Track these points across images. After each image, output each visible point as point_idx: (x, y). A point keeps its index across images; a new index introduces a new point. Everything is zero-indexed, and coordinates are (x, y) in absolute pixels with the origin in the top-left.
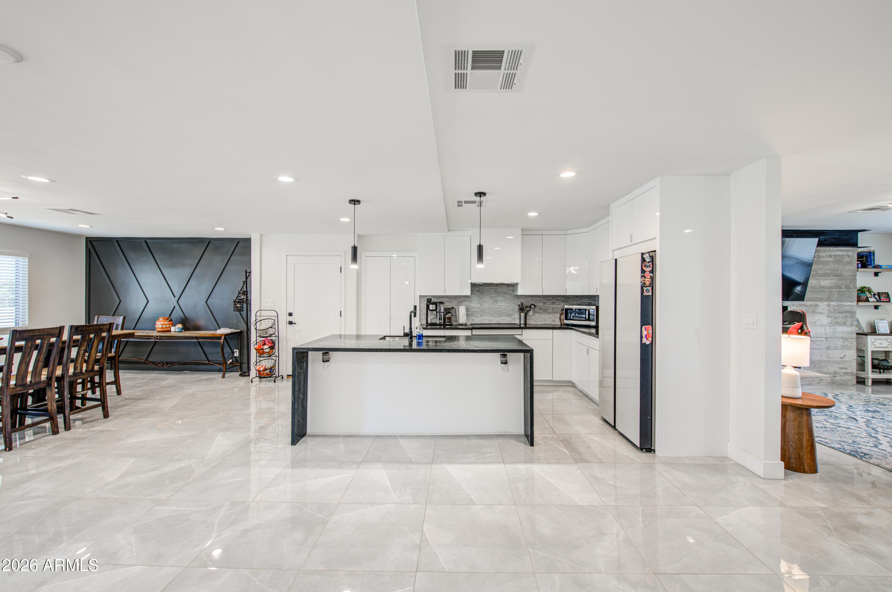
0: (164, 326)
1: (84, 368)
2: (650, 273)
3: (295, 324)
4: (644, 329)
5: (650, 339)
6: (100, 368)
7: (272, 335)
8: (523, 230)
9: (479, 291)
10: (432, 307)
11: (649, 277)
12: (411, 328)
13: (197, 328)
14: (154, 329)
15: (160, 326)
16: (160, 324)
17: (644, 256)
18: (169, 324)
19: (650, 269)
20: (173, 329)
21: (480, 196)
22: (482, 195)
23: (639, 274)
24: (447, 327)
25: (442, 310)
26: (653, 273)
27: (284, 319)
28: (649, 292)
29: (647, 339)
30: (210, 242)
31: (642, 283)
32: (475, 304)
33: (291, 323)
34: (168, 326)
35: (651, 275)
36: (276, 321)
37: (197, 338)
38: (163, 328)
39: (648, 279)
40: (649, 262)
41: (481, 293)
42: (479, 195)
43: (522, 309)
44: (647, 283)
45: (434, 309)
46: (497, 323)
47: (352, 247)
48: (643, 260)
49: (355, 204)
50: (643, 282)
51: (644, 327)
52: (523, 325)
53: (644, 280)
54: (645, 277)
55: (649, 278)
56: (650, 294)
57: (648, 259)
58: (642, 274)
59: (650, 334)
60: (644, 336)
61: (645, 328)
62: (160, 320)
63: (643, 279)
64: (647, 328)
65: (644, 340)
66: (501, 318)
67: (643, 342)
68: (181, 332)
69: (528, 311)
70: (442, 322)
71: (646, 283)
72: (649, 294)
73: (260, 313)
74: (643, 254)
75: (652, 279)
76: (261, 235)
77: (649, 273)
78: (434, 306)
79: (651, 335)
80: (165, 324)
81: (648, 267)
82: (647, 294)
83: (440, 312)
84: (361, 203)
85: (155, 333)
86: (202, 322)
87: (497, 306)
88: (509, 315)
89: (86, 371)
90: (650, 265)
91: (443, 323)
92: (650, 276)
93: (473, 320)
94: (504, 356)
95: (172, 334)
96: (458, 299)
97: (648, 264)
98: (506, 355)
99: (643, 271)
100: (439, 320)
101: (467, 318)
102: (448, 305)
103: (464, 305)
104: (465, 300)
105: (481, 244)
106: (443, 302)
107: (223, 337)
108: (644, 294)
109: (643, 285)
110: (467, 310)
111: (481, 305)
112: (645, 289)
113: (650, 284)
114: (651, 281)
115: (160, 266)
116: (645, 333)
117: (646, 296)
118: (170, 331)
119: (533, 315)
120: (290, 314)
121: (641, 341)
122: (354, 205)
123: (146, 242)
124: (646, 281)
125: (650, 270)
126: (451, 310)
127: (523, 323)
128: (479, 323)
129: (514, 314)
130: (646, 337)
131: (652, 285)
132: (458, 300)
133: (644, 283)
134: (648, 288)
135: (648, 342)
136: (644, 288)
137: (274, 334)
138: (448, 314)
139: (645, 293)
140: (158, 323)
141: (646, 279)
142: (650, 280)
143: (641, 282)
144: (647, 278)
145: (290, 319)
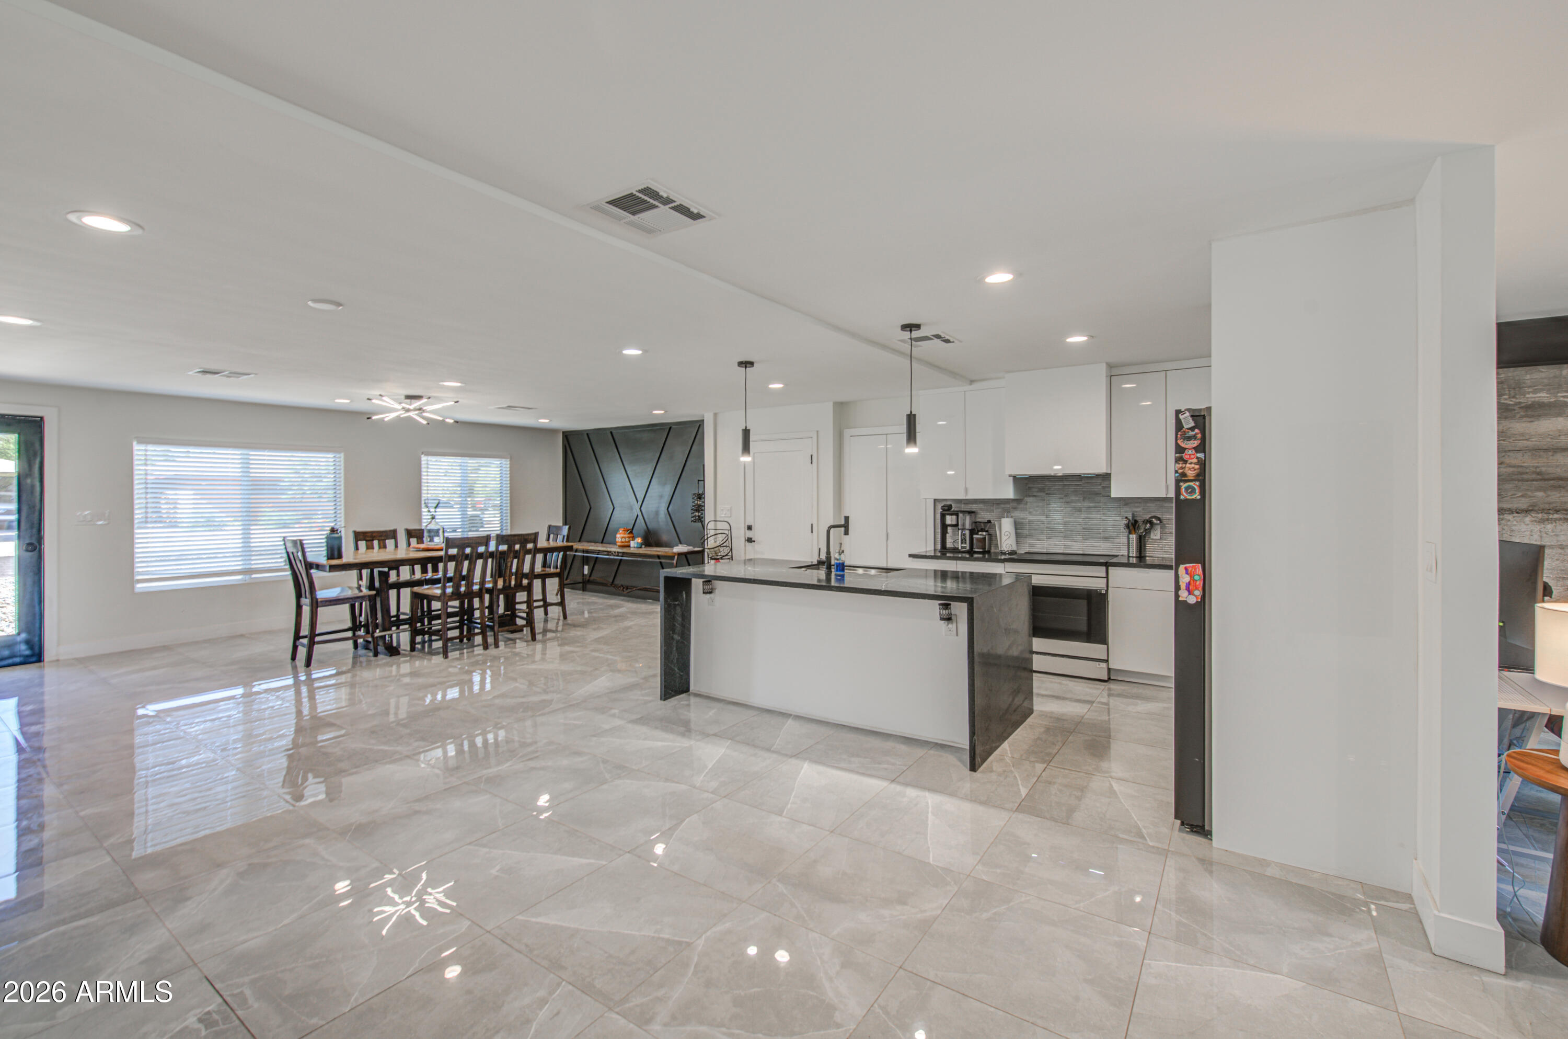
0: (623, 540)
1: (513, 583)
2: (1197, 452)
3: (754, 541)
4: (1184, 571)
5: (1198, 593)
6: (528, 583)
7: (724, 556)
8: (1110, 366)
9: (1042, 490)
10: (950, 520)
11: (1195, 460)
12: (828, 553)
13: (659, 544)
14: (615, 543)
15: (620, 540)
16: (620, 537)
17: (1181, 417)
18: (629, 538)
19: (1195, 443)
20: (633, 544)
21: (911, 331)
22: (913, 329)
23: (1172, 455)
24: (976, 556)
25: (968, 526)
26: (1204, 452)
27: (739, 534)
28: (1193, 491)
29: (1190, 593)
30: (670, 428)
31: (1177, 475)
32: (1032, 514)
33: (750, 540)
34: (627, 539)
35: (1201, 455)
36: (729, 535)
37: (659, 557)
38: (623, 542)
39: (1193, 465)
40: (1192, 429)
41: (1047, 494)
42: (909, 329)
43: (1132, 526)
44: (1191, 474)
45: (954, 523)
46: (1081, 552)
47: (743, 430)
48: (1179, 425)
49: (746, 367)
50: (1180, 471)
51: (1182, 568)
52: (1135, 559)
53: (1182, 468)
54: (1185, 462)
55: (1195, 464)
56: (1197, 496)
57: (1188, 423)
58: (1177, 455)
59: (1198, 583)
60: (1183, 585)
61: (1186, 569)
62: (621, 532)
63: (1180, 465)
64: (1189, 570)
65: (1183, 594)
66: (1088, 543)
67: (1180, 599)
68: (641, 547)
69: (1148, 532)
70: (967, 546)
71: (1188, 474)
72: (1193, 497)
73: (716, 525)
74: (1178, 412)
75: (1203, 466)
76: (715, 415)
77: (1194, 452)
78: (954, 517)
79: (1200, 583)
80: (625, 538)
81: (1189, 439)
82: (1189, 497)
83: (963, 529)
84: (755, 364)
85: (614, 549)
86: (665, 538)
87: (1080, 520)
88: (1106, 539)
89: (515, 585)
90: (1197, 434)
91: (968, 548)
92: (1197, 458)
93: (1031, 545)
94: (946, 606)
95: (632, 550)
96: (1003, 506)
97: (1191, 433)
98: (950, 604)
99: (1180, 450)
100: (962, 543)
101: (1017, 542)
102: (983, 516)
103: (1012, 517)
104: (1015, 508)
105: (913, 413)
106: (973, 510)
107: (676, 557)
108: (1182, 497)
109: (1179, 478)
110: (1018, 525)
111: (1047, 516)
112: (1184, 486)
113: (1198, 475)
114: (1200, 468)
115: (625, 463)
116: (1185, 579)
117: (1187, 500)
118: (629, 546)
119: (1161, 539)
120: (750, 528)
121: (1177, 596)
122: (744, 369)
123: (611, 433)
124: (1187, 469)
125: (1195, 445)
126: (985, 526)
127: (1134, 555)
128: (1044, 551)
129: (1117, 537)
130: (1188, 588)
131: (1202, 476)
132: (1003, 508)
133: (1184, 475)
134: (1191, 484)
135: (1192, 600)
136: (1182, 484)
137: (727, 555)
138: (980, 533)
139: (1184, 495)
140: (618, 536)
141: (1188, 465)
142: (1197, 467)
143: (1176, 472)
144: (1191, 463)
145: (749, 534)
